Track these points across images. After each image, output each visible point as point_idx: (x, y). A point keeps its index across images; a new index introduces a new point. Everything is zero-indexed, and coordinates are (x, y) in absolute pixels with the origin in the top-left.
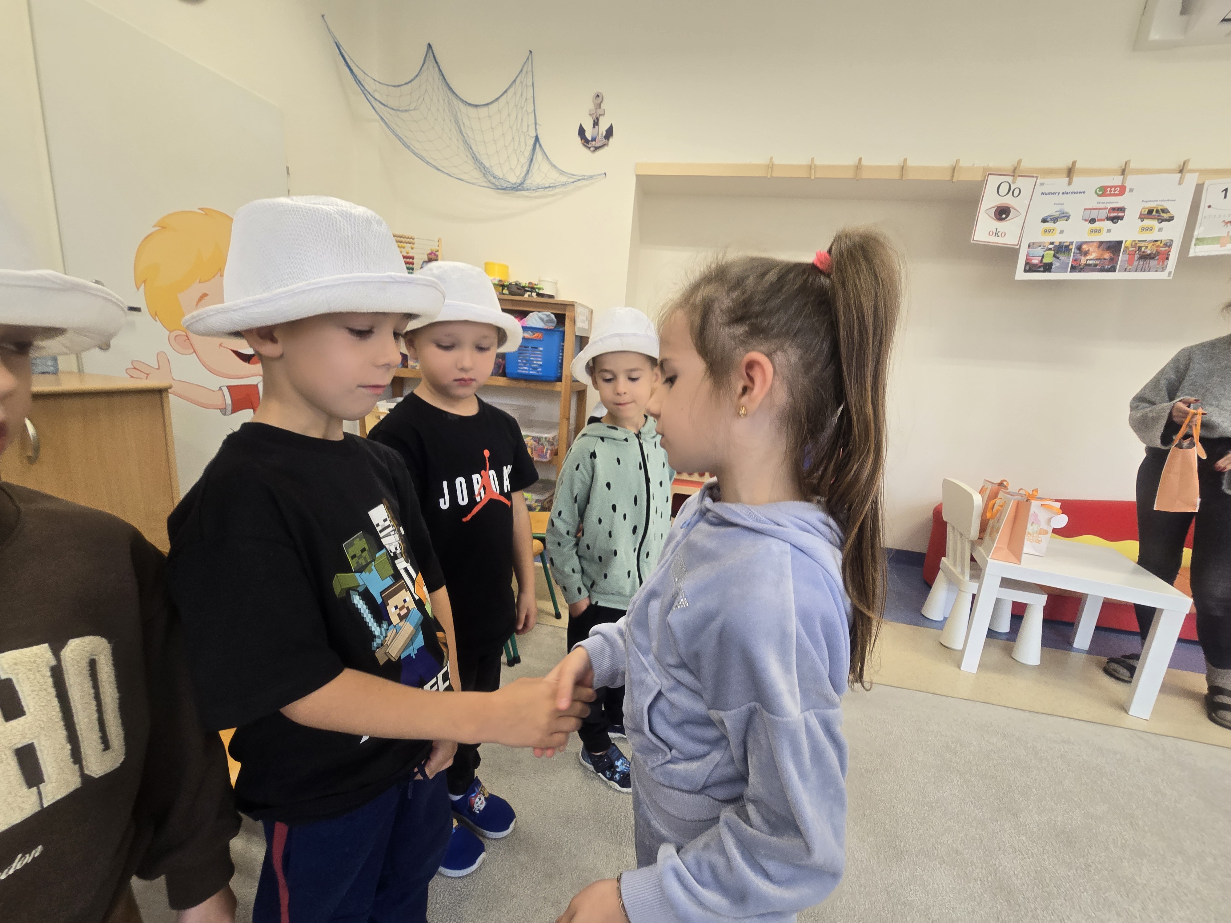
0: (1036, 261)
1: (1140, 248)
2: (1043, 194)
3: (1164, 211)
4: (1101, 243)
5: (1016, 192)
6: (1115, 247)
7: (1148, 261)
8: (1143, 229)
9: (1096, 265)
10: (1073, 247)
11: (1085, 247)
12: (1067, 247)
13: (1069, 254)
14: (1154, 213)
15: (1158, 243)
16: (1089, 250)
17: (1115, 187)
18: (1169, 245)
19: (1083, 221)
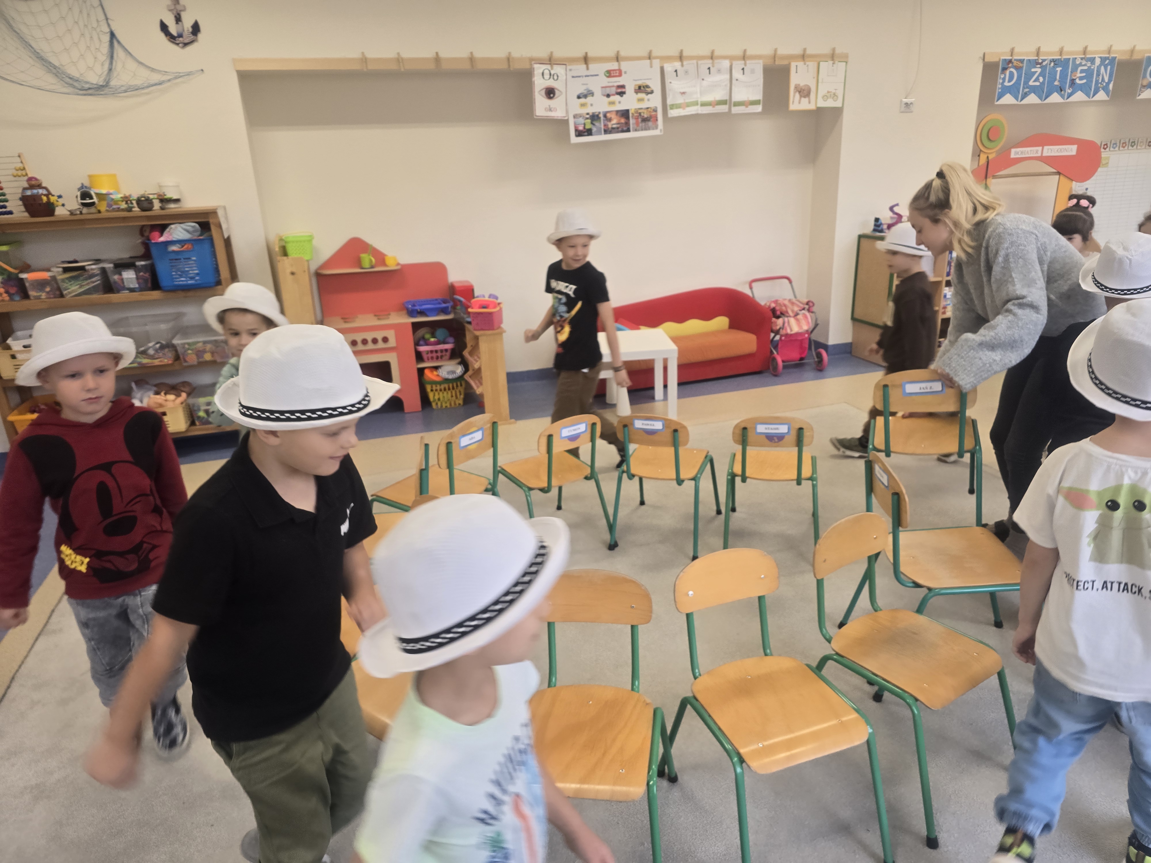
0: (581, 128)
1: (640, 113)
2: (573, 77)
3: (648, 87)
4: (617, 112)
5: (556, 77)
6: (625, 114)
7: (647, 122)
8: (638, 100)
9: (618, 128)
10: (601, 116)
12: (598, 116)
13: (600, 121)
14: (642, 88)
15: (649, 109)
16: (611, 118)
17: (616, 71)
18: (655, 110)
19: (602, 97)
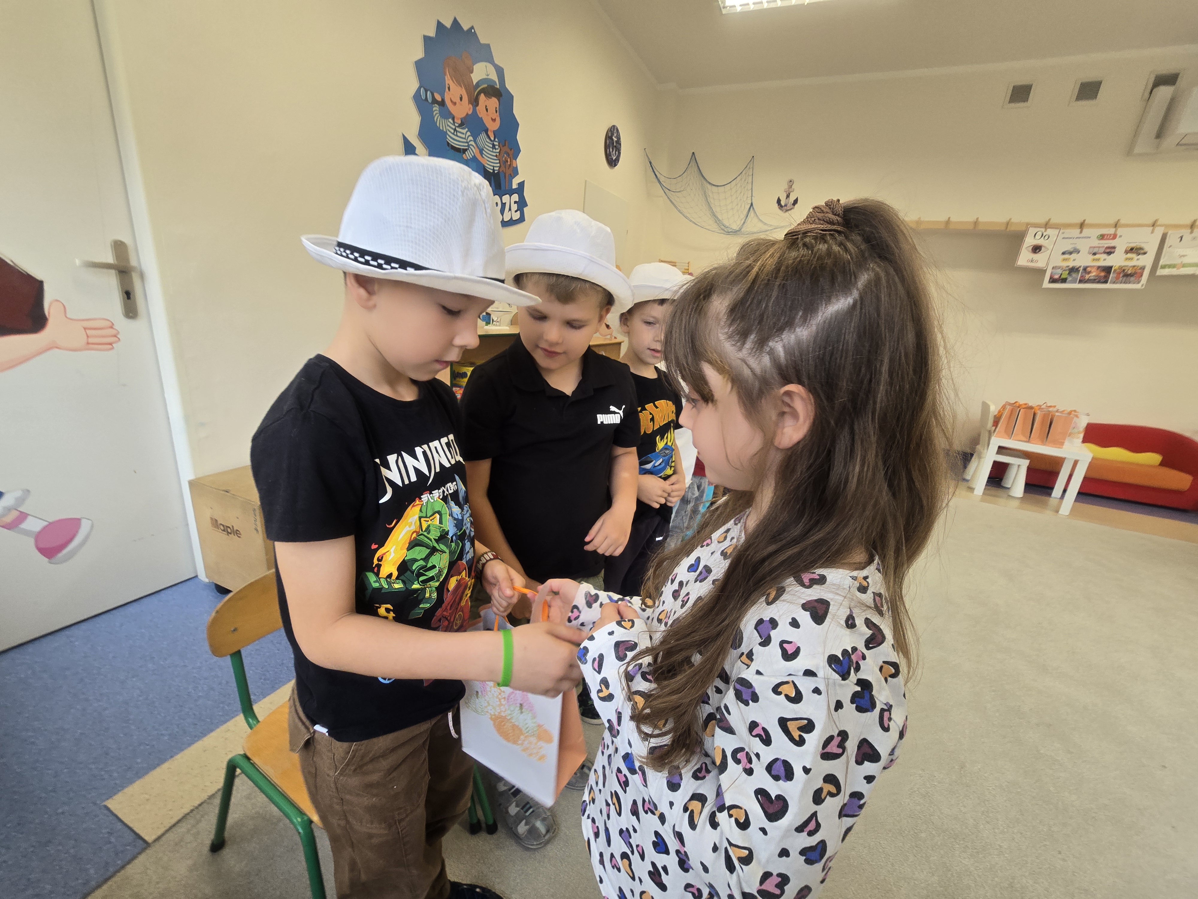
0: (1056, 277)
1: (1124, 270)
2: (1064, 238)
3: (1141, 249)
4: (1099, 267)
5: (1046, 238)
6: (1108, 270)
7: (1129, 277)
8: (1127, 259)
9: (1095, 280)
10: (1081, 269)
11: (1089, 269)
12: (1077, 269)
13: (1078, 273)
14: (1134, 250)
15: (1136, 268)
16: (1091, 271)
17: (1110, 235)
18: (1143, 268)
19: (1088, 254)
